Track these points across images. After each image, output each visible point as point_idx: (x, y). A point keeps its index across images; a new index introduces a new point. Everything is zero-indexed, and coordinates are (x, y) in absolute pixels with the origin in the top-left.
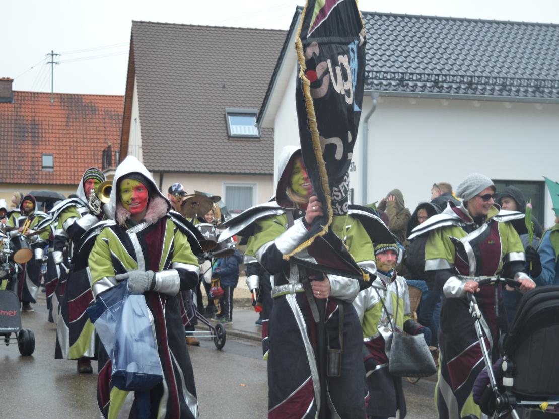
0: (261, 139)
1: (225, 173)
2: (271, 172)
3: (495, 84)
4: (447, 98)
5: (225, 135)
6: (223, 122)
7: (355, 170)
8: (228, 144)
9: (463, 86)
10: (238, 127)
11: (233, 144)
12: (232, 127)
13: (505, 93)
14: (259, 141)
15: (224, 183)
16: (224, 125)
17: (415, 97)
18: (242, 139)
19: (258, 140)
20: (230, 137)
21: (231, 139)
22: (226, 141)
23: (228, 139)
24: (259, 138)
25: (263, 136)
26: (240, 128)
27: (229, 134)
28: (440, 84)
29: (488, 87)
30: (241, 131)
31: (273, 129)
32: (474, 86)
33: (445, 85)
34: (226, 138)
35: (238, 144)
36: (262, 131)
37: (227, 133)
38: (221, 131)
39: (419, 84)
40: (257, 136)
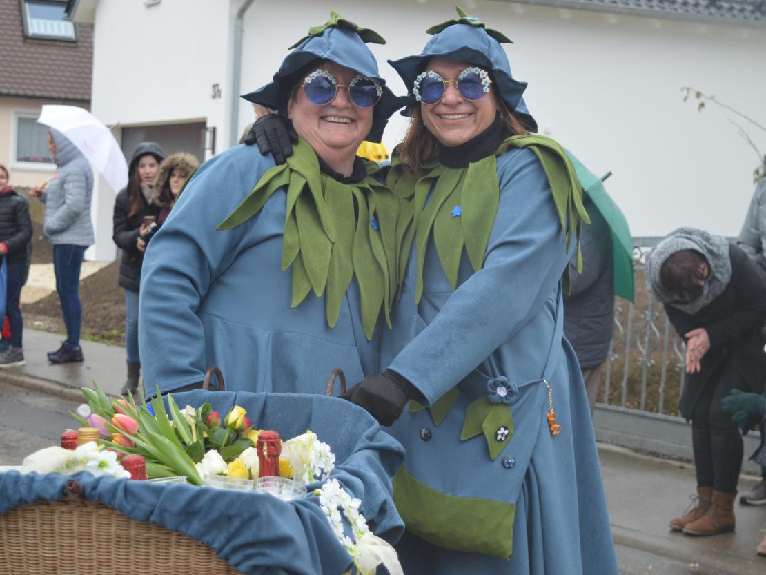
0: (79, 44)
1: (17, 96)
2: (86, 97)
5: (19, 33)
6: (16, 13)
7: (220, 96)
8: (24, 49)
10: (42, 22)
11: (33, 50)
12: (32, 23)
14: (76, 47)
15: (16, 113)
16: (19, 18)
18: (46, 42)
19: (73, 45)
20: (27, 38)
21: (28, 41)
22: (20, 44)
23: (25, 42)
24: (74, 42)
25: (82, 39)
26: (45, 25)
27: (26, 33)
30: (46, 30)
31: (92, 26)
34: (22, 39)
35: (41, 50)
36: (80, 32)
37: (23, 31)
38: (13, 28)
40: (70, 38)
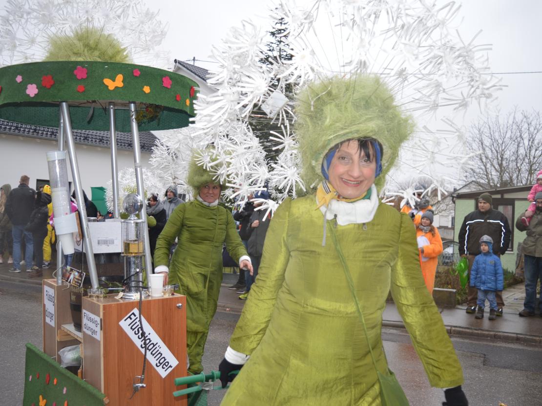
3: (48, 131)
4: (23, 136)
9: (31, 131)
13: (53, 136)
17: (5, 134)
28: (19, 128)
29: (45, 133)
32: (37, 131)
33: (22, 129)
39: (8, 127)
